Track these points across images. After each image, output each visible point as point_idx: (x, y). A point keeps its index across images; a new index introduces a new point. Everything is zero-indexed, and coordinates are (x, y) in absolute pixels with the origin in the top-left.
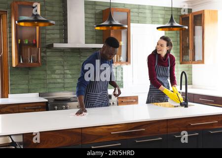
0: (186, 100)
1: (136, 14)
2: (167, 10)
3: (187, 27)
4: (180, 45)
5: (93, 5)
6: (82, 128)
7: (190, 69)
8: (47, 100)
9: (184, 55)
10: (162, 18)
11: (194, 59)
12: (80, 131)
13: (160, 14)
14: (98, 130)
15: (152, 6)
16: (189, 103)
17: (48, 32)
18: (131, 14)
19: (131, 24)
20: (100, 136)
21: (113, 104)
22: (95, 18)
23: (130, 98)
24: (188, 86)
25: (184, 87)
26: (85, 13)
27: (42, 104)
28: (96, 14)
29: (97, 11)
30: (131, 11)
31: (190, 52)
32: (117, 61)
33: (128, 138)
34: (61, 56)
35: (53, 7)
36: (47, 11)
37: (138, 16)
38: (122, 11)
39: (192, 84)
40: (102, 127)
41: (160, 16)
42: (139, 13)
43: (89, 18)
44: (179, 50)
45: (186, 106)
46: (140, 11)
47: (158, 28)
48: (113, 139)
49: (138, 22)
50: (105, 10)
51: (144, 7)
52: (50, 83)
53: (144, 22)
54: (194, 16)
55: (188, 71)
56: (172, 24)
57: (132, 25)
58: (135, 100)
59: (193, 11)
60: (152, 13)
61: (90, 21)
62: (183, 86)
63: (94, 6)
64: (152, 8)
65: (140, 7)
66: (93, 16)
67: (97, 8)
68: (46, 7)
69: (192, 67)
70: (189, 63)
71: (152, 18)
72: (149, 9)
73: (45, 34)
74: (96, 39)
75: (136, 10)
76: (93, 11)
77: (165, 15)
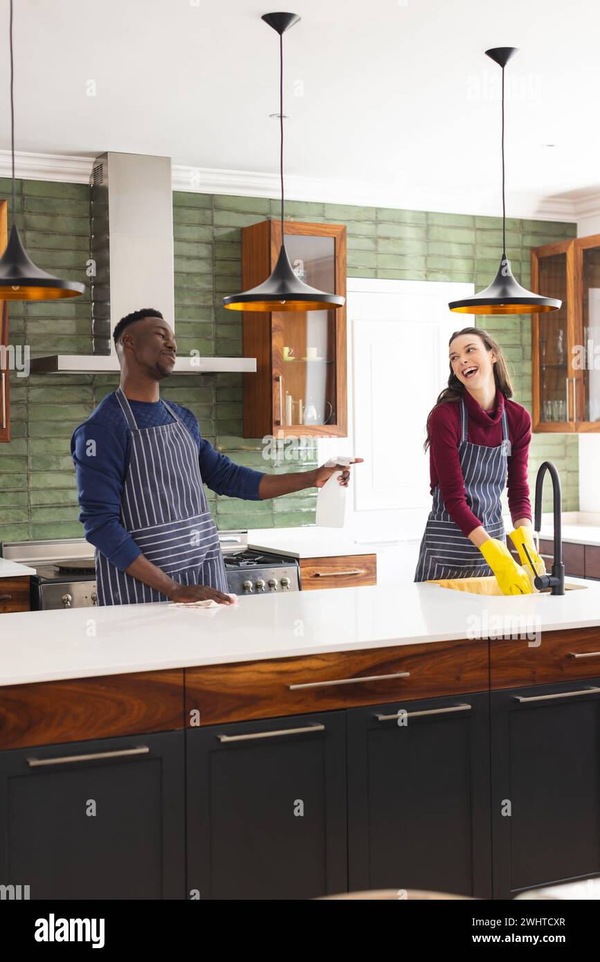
0: (556, 570)
1: (368, 244)
2: (482, 230)
3: (558, 304)
4: (533, 360)
5: (205, 208)
6: (185, 670)
7: (571, 450)
8: (33, 572)
9: (548, 399)
10: (467, 258)
11: (584, 416)
12: (177, 680)
13: (457, 244)
14: (241, 676)
15: (427, 213)
16: (568, 581)
17: (35, 310)
18: (350, 243)
19: (348, 280)
20: (249, 699)
21: (283, 584)
22: (214, 260)
23: (347, 560)
24: (563, 515)
25: (547, 518)
26: (176, 239)
27: (12, 585)
28: (215, 243)
29: (221, 233)
30: (349, 230)
31: (571, 386)
32: (296, 421)
33: (349, 704)
34: (83, 402)
35: (53, 215)
36: (32, 230)
37: (376, 252)
38: (316, 231)
39: (576, 508)
40: (256, 667)
41: (455, 250)
42: (376, 239)
43: (189, 258)
44: (528, 380)
45: (557, 590)
46: (383, 230)
47: (453, 305)
48: (297, 709)
49: (375, 273)
50: (251, 228)
51: (396, 218)
52: (42, 506)
53: (398, 274)
54: (585, 252)
55: (562, 458)
56: (504, 292)
57: (351, 283)
58: (367, 568)
59: (581, 234)
60: (427, 239)
61: (192, 270)
62: (543, 516)
63: (208, 213)
64: (427, 223)
65: (382, 216)
66: (204, 251)
67: (221, 218)
68: (27, 216)
69: (576, 445)
70: (568, 430)
71: (427, 257)
72: (416, 226)
73: (25, 319)
74: (217, 339)
75: (365, 228)
76: (205, 233)
77: (474, 246)
